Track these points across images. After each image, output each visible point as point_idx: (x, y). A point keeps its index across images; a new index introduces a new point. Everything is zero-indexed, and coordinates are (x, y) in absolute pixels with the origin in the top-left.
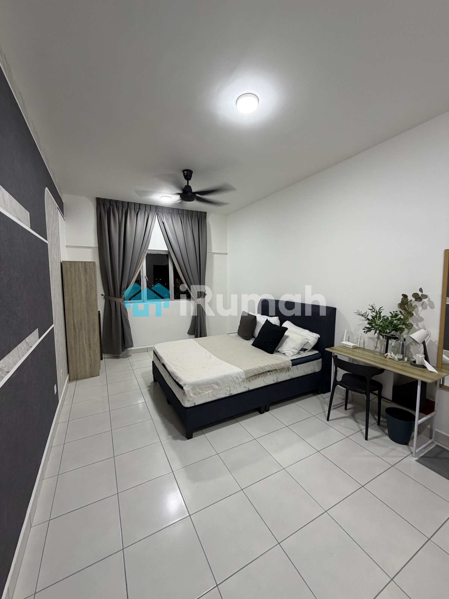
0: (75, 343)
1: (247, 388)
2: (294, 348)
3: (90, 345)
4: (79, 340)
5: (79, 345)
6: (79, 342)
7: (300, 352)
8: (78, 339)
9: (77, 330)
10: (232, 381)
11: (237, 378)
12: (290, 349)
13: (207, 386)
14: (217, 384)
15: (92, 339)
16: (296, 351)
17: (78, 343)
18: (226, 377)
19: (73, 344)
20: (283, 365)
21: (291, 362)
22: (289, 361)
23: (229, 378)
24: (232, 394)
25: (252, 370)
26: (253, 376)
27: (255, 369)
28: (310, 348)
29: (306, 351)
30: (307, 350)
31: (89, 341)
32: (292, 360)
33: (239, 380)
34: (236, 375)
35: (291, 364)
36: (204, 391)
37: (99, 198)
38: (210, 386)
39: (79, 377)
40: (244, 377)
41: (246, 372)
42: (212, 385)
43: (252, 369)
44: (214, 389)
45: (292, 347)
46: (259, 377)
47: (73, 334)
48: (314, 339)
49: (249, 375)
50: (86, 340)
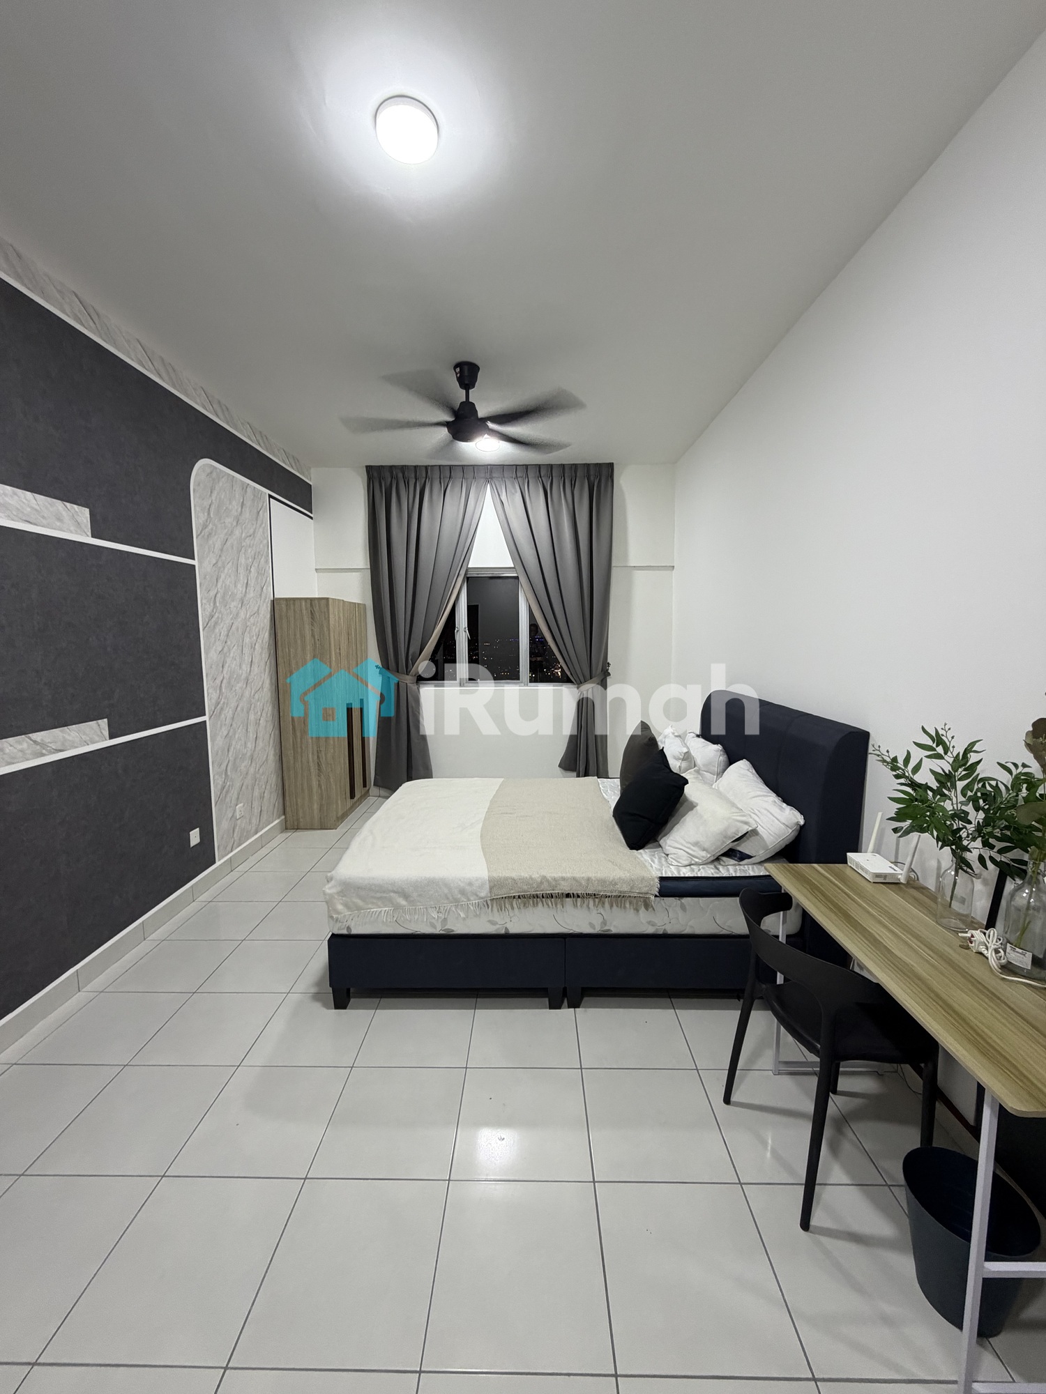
0: (294, 758)
1: (498, 926)
2: (696, 844)
3: (319, 765)
4: (302, 753)
5: (302, 761)
6: (302, 756)
7: (724, 859)
8: (299, 750)
9: (298, 734)
10: (448, 898)
11: (463, 892)
12: (687, 845)
13: (378, 895)
14: (406, 896)
15: (323, 753)
16: (704, 854)
17: (299, 757)
18: (432, 883)
19: (291, 758)
20: (625, 888)
21: (657, 884)
22: (653, 880)
23: (440, 888)
24: (453, 931)
25: (514, 879)
26: (514, 897)
27: (523, 880)
28: (761, 854)
29: (746, 861)
30: (749, 857)
31: (318, 757)
32: (662, 879)
33: (469, 900)
34: (462, 885)
35: (657, 890)
36: (370, 906)
37: (371, 466)
38: (386, 897)
39: (302, 825)
40: (484, 893)
41: (495, 884)
42: (392, 894)
43: (516, 878)
44: (397, 907)
45: (693, 840)
46: (535, 905)
47: (291, 740)
48: (783, 826)
49: (503, 892)
50: (313, 753)
